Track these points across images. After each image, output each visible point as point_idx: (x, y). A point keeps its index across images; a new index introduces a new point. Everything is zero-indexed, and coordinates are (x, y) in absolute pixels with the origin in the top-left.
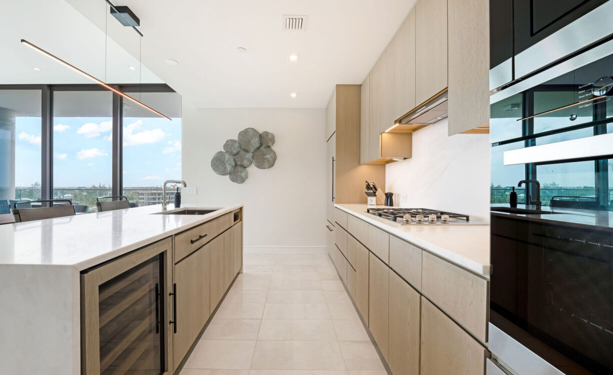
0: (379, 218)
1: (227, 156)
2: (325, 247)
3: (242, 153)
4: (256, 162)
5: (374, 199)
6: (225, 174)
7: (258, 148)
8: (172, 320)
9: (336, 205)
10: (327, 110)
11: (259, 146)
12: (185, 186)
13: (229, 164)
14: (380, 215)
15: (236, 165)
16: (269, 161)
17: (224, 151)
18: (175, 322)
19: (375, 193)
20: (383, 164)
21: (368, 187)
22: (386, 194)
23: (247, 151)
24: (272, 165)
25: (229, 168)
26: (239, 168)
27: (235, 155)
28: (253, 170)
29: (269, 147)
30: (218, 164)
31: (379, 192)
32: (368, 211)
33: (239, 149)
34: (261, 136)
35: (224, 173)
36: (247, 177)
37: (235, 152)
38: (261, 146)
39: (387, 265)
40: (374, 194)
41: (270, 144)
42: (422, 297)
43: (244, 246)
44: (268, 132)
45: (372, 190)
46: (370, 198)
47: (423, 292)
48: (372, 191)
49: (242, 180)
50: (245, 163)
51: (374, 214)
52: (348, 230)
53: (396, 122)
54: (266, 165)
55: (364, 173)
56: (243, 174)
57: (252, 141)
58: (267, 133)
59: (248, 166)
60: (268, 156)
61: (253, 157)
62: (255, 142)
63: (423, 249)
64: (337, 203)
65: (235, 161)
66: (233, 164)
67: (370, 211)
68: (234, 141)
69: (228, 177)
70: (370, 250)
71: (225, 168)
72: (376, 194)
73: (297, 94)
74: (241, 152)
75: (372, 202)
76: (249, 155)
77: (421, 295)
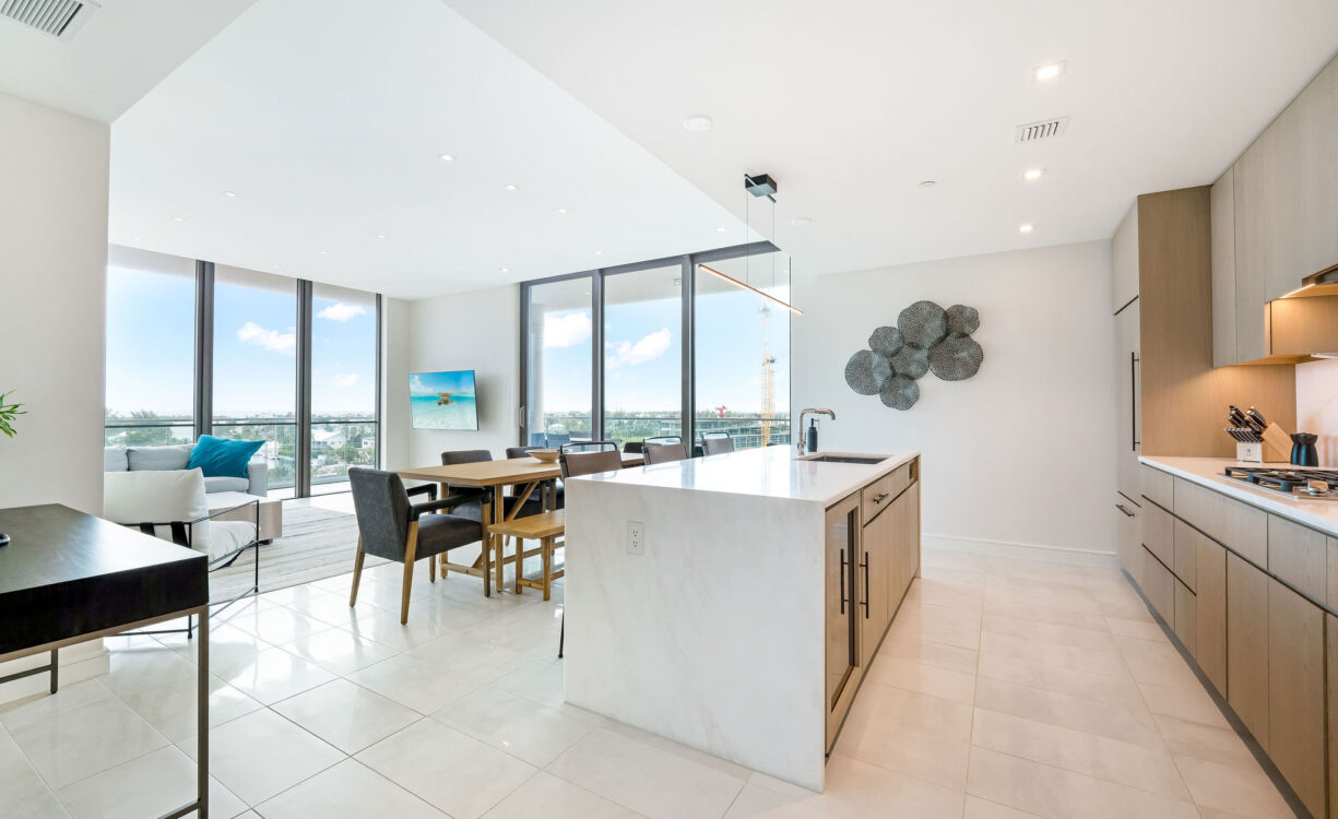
0: (1255, 487)
1: (876, 359)
2: (1114, 553)
3: (906, 350)
4: (936, 367)
5: (1256, 448)
6: (872, 392)
7: (942, 340)
8: (864, 601)
9: (1141, 459)
10: (1113, 243)
11: (942, 334)
12: (834, 418)
13: (881, 373)
14: (1256, 481)
15: (894, 374)
16: (965, 364)
17: (870, 349)
18: (867, 604)
19: (1260, 433)
20: (1286, 366)
21: (1238, 419)
22: (1295, 438)
23: (916, 347)
24: (975, 372)
25: (879, 381)
26: (901, 381)
27: (893, 355)
28: (929, 383)
29: (965, 335)
30: (858, 373)
31: (1273, 431)
32: (1228, 473)
33: (901, 344)
34: (946, 316)
35: (870, 391)
36: (917, 398)
37: (891, 349)
38: (947, 335)
39: (1263, 571)
40: (1257, 436)
41: (967, 329)
42: (1329, 615)
43: (923, 534)
44: (963, 307)
45: (1248, 426)
46: (1241, 447)
47: (1330, 607)
48: (1249, 430)
49: (907, 403)
50: (913, 369)
51: (1245, 480)
52: (1176, 513)
53: (1306, 281)
54: (960, 372)
55: (1225, 386)
56: (909, 392)
57: (926, 326)
58: (960, 309)
59: (920, 376)
60: (964, 354)
61: (929, 358)
62: (934, 329)
63: (1328, 534)
64: (1145, 454)
65: (892, 368)
66: (888, 372)
67: (1233, 473)
68: (891, 329)
69: (877, 397)
70: (1228, 549)
71: (873, 380)
72: (1264, 435)
73: (1035, 226)
74: (903, 350)
75: (1250, 454)
76: (922, 355)
77: (1326, 611)
